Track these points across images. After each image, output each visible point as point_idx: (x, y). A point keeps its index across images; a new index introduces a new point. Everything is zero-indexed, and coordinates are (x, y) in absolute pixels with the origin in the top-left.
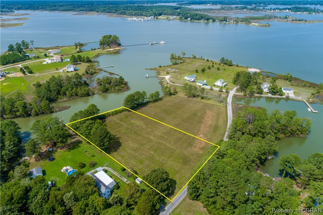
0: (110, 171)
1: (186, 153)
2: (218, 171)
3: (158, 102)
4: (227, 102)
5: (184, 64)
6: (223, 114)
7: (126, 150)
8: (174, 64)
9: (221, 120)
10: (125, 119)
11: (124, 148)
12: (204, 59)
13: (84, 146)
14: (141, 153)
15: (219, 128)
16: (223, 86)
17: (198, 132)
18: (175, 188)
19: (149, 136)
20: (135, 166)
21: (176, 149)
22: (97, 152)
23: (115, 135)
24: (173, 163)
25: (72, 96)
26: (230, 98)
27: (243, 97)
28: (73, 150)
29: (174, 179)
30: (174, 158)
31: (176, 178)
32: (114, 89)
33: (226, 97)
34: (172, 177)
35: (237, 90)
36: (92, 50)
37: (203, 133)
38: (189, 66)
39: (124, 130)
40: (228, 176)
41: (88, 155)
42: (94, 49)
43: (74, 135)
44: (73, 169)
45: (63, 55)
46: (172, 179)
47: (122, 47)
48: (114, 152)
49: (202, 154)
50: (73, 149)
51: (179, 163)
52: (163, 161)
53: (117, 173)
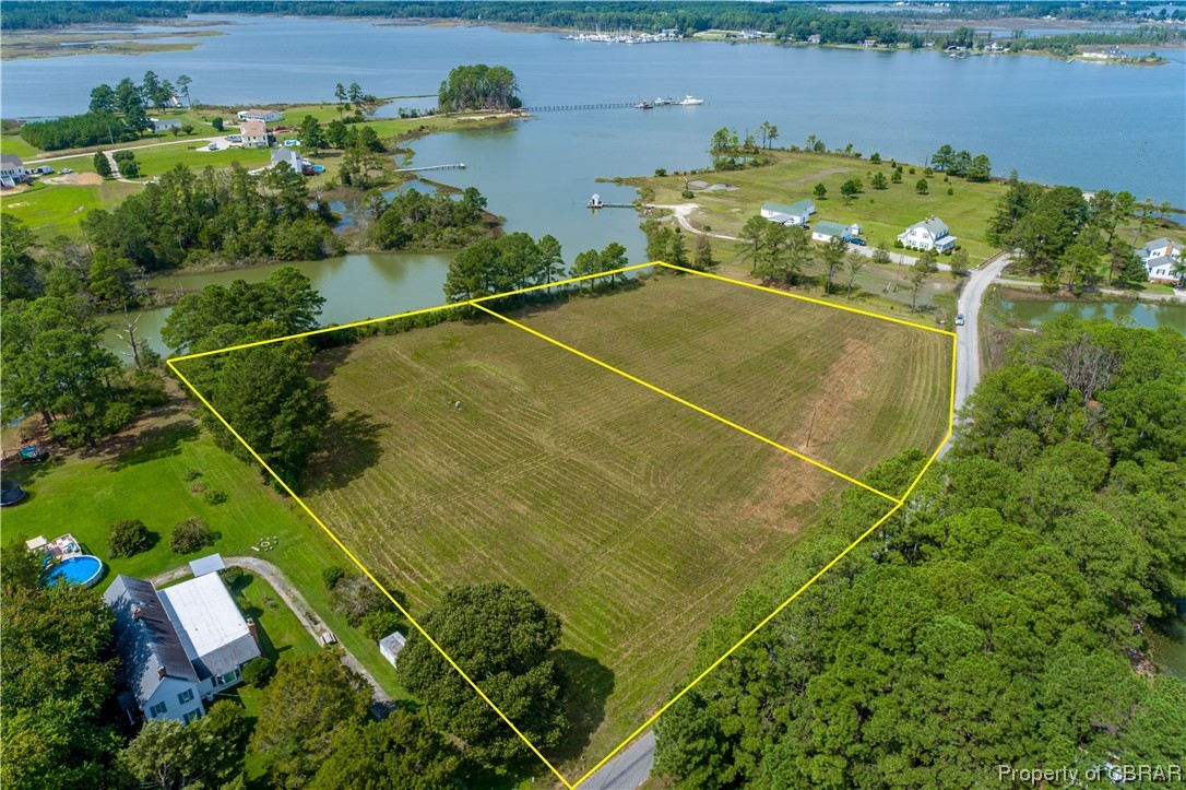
0: (269, 579)
1: (703, 524)
2: (870, 636)
3: (616, 297)
4: (956, 313)
5: (766, 168)
6: (932, 362)
7: (393, 484)
8: (721, 167)
9: (918, 386)
10: (443, 351)
11: (385, 477)
12: (858, 156)
13: (200, 451)
14: (465, 504)
15: (903, 421)
16: (939, 251)
17: (788, 429)
18: (598, 717)
19: (532, 431)
20: (406, 569)
21: (656, 502)
22: (246, 480)
23: (368, 413)
24: (620, 572)
25: (247, 254)
26: (971, 299)
27: (1040, 297)
28: (140, 465)
29: (601, 662)
30: (631, 544)
31: (619, 659)
32: (436, 240)
33: (954, 294)
34: (596, 646)
35: (1011, 270)
36: (404, 116)
37: (815, 437)
38: (790, 175)
39: (416, 395)
40: (940, 677)
41: (195, 494)
42: (410, 114)
43: (178, 401)
44: (84, 553)
45: (284, 128)
46: (594, 661)
47: (526, 110)
48: (328, 491)
49: (792, 536)
50: (140, 462)
51: (656, 572)
52: (566, 553)
53: (299, 596)
